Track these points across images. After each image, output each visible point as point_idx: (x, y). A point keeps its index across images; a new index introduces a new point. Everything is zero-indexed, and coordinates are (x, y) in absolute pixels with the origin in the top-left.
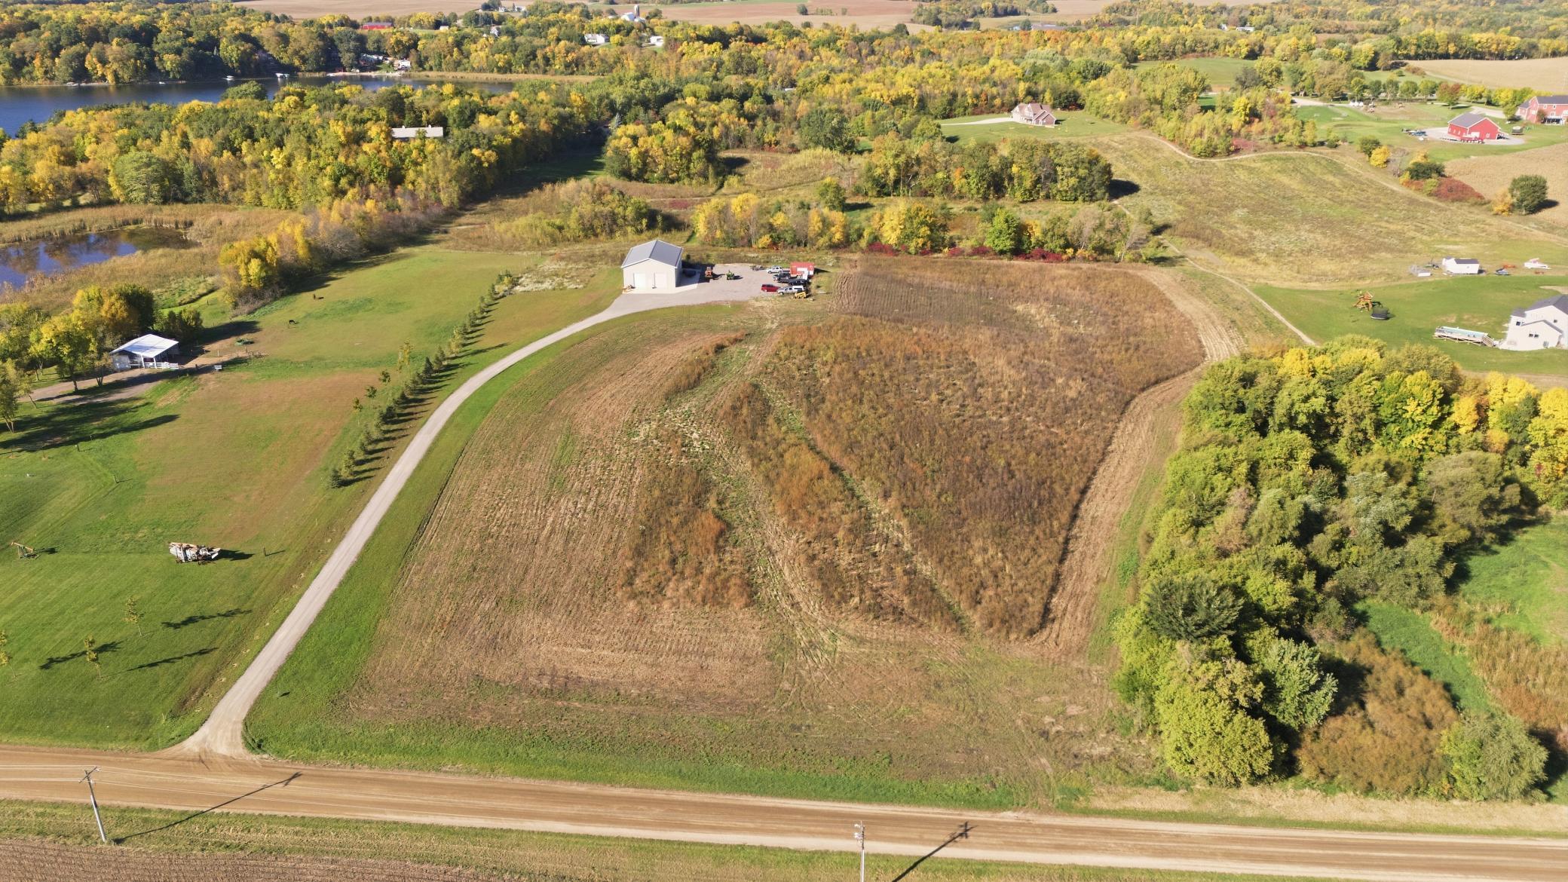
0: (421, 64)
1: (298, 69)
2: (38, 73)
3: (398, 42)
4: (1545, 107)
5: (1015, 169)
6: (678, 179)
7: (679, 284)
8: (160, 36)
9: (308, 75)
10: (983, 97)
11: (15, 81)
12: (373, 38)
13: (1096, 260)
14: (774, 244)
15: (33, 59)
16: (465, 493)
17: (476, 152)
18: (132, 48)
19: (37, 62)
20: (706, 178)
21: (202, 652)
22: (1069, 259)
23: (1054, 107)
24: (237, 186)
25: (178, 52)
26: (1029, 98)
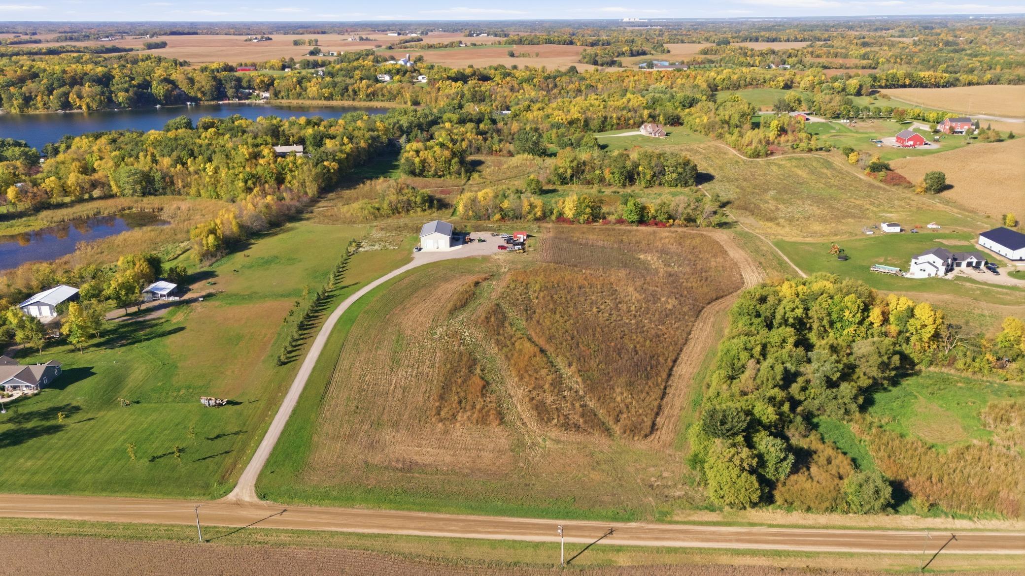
0: (276, 95)
1: (200, 100)
2: (40, 105)
3: (262, 82)
4: (954, 124)
5: (641, 168)
6: (443, 175)
7: (451, 245)
8: (114, 81)
9: (206, 103)
10: (623, 119)
11: (26, 110)
12: (246, 79)
13: (686, 226)
14: (503, 218)
15: (36, 96)
16: (348, 368)
17: (326, 163)
18: (98, 89)
19: (39, 98)
20: (460, 174)
21: (227, 452)
22: (671, 226)
23: (665, 124)
24: (187, 185)
25: (127, 91)
26: (650, 119)
